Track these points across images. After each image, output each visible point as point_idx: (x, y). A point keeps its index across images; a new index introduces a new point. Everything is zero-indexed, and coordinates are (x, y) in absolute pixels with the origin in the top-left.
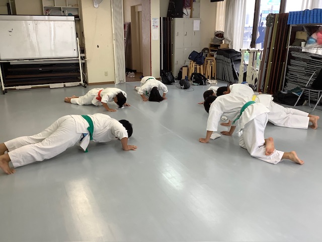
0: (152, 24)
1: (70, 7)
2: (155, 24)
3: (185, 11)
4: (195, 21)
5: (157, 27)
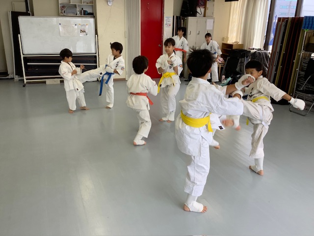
0: (165, 22)
1: (85, 4)
3: (198, 10)
4: (208, 20)
5: (170, 25)
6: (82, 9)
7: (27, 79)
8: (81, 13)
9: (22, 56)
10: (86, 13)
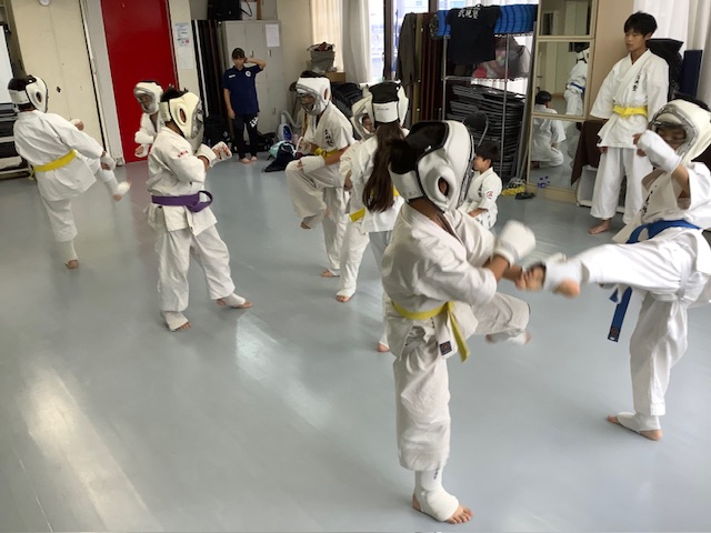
0: (175, 37)
2: (184, 36)
4: (267, 26)
5: (188, 41)
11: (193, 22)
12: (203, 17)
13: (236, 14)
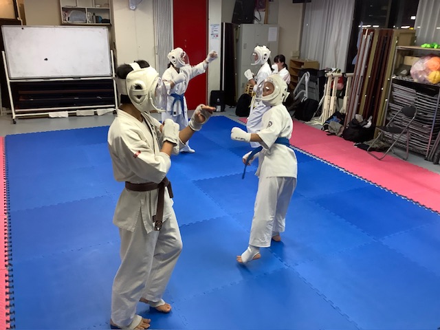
0: (210, 33)
1: (98, 7)
2: (215, 32)
3: (257, 14)
4: (270, 28)
5: (217, 36)
6: (94, 14)
7: (16, 113)
8: (92, 20)
9: (8, 81)
10: (100, 20)
11: (222, 24)
12: (230, 22)
13: (250, 20)
